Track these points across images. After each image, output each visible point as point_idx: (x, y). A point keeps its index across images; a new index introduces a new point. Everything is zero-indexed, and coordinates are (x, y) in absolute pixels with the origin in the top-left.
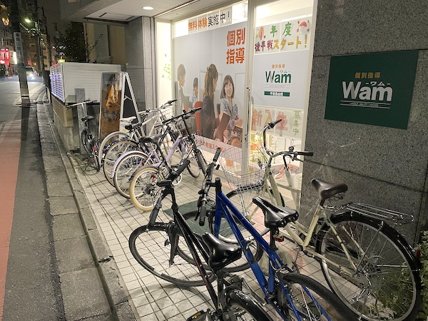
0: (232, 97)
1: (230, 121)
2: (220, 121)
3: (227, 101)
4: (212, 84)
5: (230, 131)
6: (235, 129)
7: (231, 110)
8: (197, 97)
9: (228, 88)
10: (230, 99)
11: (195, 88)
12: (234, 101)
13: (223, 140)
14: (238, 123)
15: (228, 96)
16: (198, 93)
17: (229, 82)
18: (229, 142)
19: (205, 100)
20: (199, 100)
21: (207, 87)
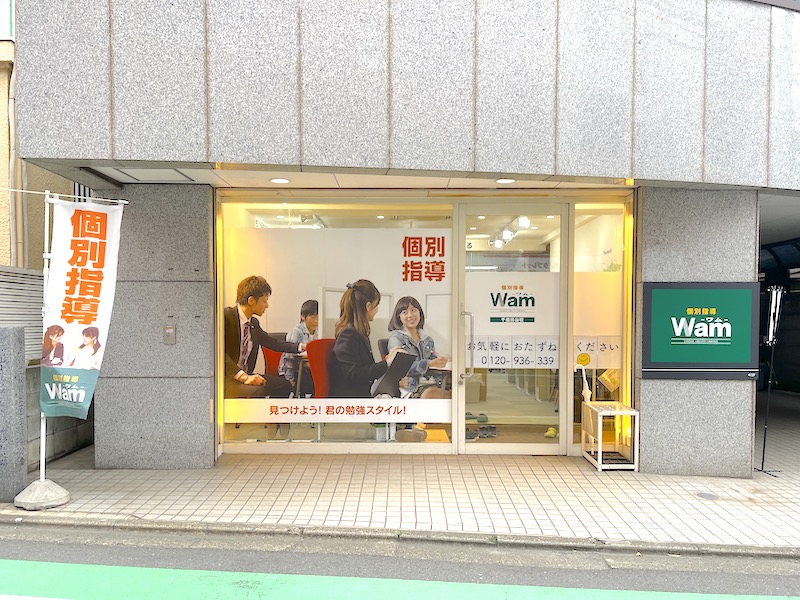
2: (389, 365)
3: (407, 333)
4: (364, 310)
5: (417, 377)
6: (430, 373)
7: (418, 346)
8: (313, 333)
9: (409, 315)
10: (415, 331)
11: (309, 317)
12: (424, 333)
13: (398, 395)
14: (436, 364)
15: (410, 326)
16: (317, 325)
17: (411, 306)
18: (416, 395)
19: (342, 336)
20: (320, 337)
21: (347, 315)
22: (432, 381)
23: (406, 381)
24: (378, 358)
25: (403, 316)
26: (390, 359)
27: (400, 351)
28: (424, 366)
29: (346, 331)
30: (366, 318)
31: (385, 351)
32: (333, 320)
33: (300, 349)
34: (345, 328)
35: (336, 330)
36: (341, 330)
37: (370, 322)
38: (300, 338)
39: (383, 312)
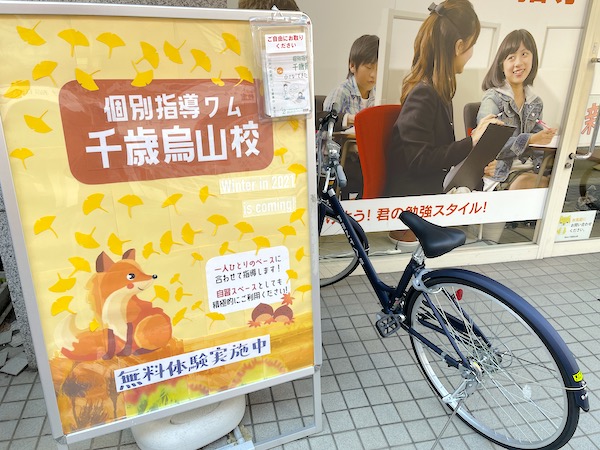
0: (529, 81)
1: (513, 140)
2: (475, 144)
3: (508, 92)
4: (451, 55)
5: (509, 161)
6: (530, 152)
7: (520, 113)
8: (367, 95)
9: (517, 62)
10: (520, 88)
11: (362, 68)
12: (533, 91)
13: (479, 187)
14: (539, 139)
15: (516, 80)
16: (373, 82)
17: (522, 47)
18: (504, 185)
19: (411, 100)
20: (377, 102)
21: (424, 62)
22: (529, 164)
23: (493, 166)
24: (460, 134)
25: (507, 64)
26: (477, 135)
27: (494, 121)
28: (522, 142)
29: (418, 92)
30: (452, 67)
31: (472, 124)
32: (402, 71)
33: (345, 124)
34: (416, 86)
35: (405, 89)
36: (410, 89)
37: (457, 75)
38: (346, 104)
39: (479, 58)
